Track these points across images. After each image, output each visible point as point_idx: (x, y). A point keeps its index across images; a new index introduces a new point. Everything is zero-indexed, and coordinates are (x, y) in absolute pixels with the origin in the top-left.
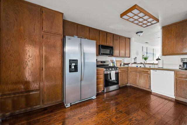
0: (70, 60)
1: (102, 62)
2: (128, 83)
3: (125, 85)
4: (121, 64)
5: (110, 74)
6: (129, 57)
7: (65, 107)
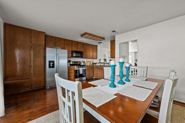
0: (49, 61)
1: (75, 62)
2: (94, 76)
3: (92, 78)
4: (90, 64)
5: (79, 70)
6: (97, 59)
7: (46, 89)
